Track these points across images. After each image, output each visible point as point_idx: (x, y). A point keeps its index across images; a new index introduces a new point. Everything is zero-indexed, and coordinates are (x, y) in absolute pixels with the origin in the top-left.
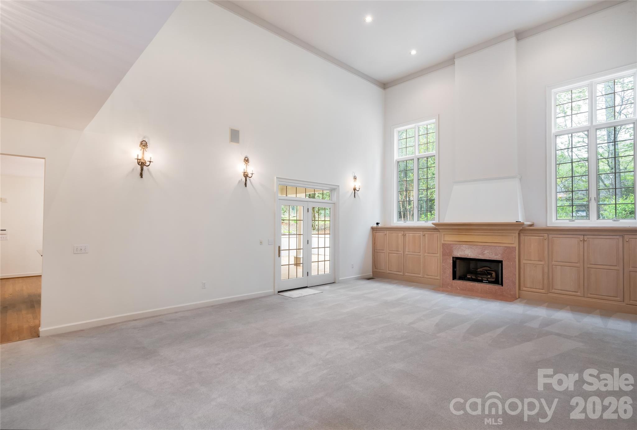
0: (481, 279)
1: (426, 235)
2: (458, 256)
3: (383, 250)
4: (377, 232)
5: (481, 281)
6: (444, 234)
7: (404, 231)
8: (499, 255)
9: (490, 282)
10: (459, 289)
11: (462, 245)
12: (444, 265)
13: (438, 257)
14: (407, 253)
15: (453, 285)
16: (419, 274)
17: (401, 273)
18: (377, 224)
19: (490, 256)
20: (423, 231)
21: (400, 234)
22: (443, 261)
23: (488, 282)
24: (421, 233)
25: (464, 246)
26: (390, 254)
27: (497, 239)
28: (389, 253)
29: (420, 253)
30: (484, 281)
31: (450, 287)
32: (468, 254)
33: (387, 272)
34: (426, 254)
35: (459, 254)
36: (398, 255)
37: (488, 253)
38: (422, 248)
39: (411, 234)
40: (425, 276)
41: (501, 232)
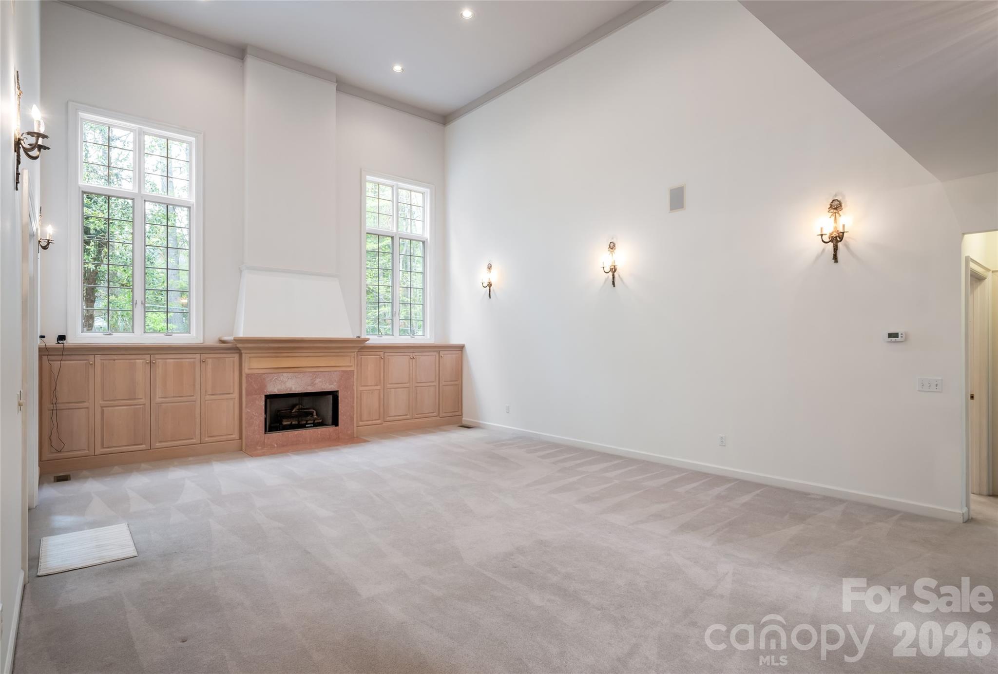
0: (305, 422)
1: (210, 361)
2: (275, 392)
3: (84, 402)
4: (64, 358)
5: (303, 426)
6: (250, 357)
7: (150, 354)
8: (335, 384)
9: (316, 425)
10: (276, 446)
11: (281, 374)
12: (249, 411)
13: (235, 399)
14: (158, 400)
15: (266, 441)
16: (192, 439)
17: (143, 447)
18: (62, 338)
19: (323, 387)
20: (201, 353)
21: (140, 362)
22: (246, 405)
23: (312, 425)
24: (198, 356)
25: (285, 375)
26: (104, 408)
27: (332, 362)
28: (102, 407)
29: (193, 396)
30: (307, 426)
31: (259, 447)
32: (291, 387)
33: (97, 453)
34: (208, 397)
35: (275, 388)
36: (133, 407)
37: (320, 382)
38: (198, 386)
39: (171, 361)
40: (206, 439)
41: (338, 351)
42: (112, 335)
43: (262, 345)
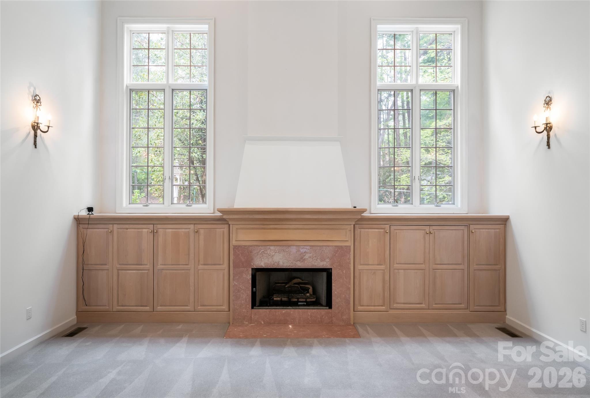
0: (296, 300)
1: (202, 231)
2: (262, 266)
3: (106, 264)
4: (90, 226)
5: (295, 304)
6: (237, 229)
7: (154, 224)
8: (328, 260)
9: (309, 304)
10: (263, 323)
11: (268, 247)
12: (236, 283)
13: (224, 270)
14: (160, 267)
15: (252, 316)
16: (187, 306)
17: (147, 308)
18: (90, 209)
19: (313, 263)
20: (194, 224)
21: (146, 231)
22: (234, 277)
23: (305, 303)
24: (192, 226)
25: (272, 248)
26: (120, 271)
27: (324, 235)
28: (118, 270)
29: (188, 265)
30: (299, 303)
31: (246, 322)
32: (279, 262)
33: (114, 310)
34: (200, 267)
35: (262, 262)
36: (141, 271)
37: (310, 257)
38: (192, 255)
39: (170, 230)
40: (199, 308)
41: (331, 223)
42: (149, 206)
43: (247, 216)
